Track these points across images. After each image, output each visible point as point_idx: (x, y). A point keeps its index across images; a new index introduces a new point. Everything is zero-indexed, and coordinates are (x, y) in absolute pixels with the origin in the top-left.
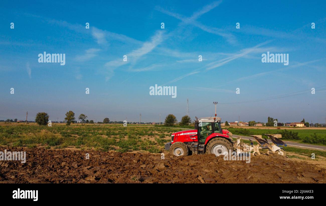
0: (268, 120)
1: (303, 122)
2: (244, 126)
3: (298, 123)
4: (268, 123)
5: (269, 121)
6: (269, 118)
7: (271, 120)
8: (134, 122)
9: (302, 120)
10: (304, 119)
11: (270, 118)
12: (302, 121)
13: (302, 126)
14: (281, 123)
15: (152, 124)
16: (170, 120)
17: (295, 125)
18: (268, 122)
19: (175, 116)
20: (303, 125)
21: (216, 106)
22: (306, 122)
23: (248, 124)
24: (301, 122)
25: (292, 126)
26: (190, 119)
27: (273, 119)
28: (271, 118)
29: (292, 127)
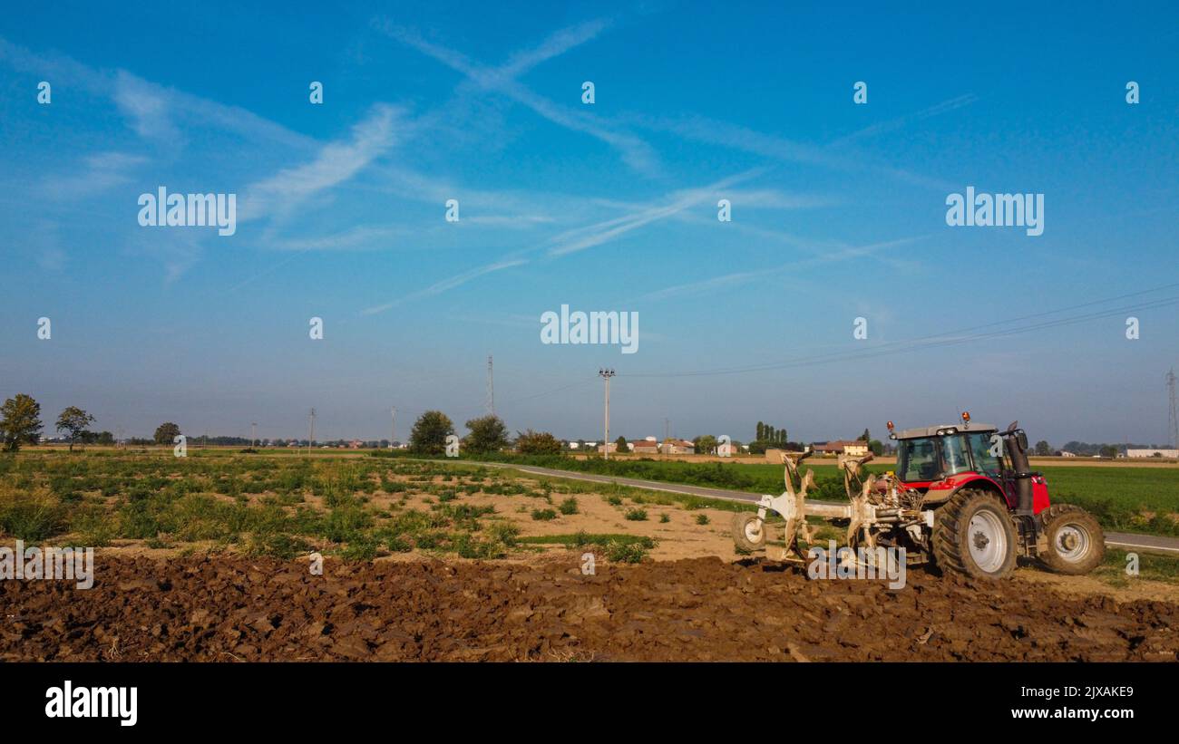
0: (758, 434)
1: (864, 439)
2: (681, 453)
3: (850, 444)
4: (757, 443)
5: (759, 436)
6: (760, 425)
7: (767, 433)
8: (278, 438)
9: (861, 433)
10: (867, 430)
11: (764, 424)
12: (861, 436)
13: (861, 454)
14: (799, 443)
15: (351, 445)
16: (431, 433)
17: (838, 449)
18: (756, 440)
19: (449, 417)
20: (866, 449)
21: (608, 382)
22: (872, 439)
23: (690, 447)
24: (859, 439)
25: (830, 452)
26: (502, 429)
27: (772, 428)
28: (767, 427)
29: (829, 457)
